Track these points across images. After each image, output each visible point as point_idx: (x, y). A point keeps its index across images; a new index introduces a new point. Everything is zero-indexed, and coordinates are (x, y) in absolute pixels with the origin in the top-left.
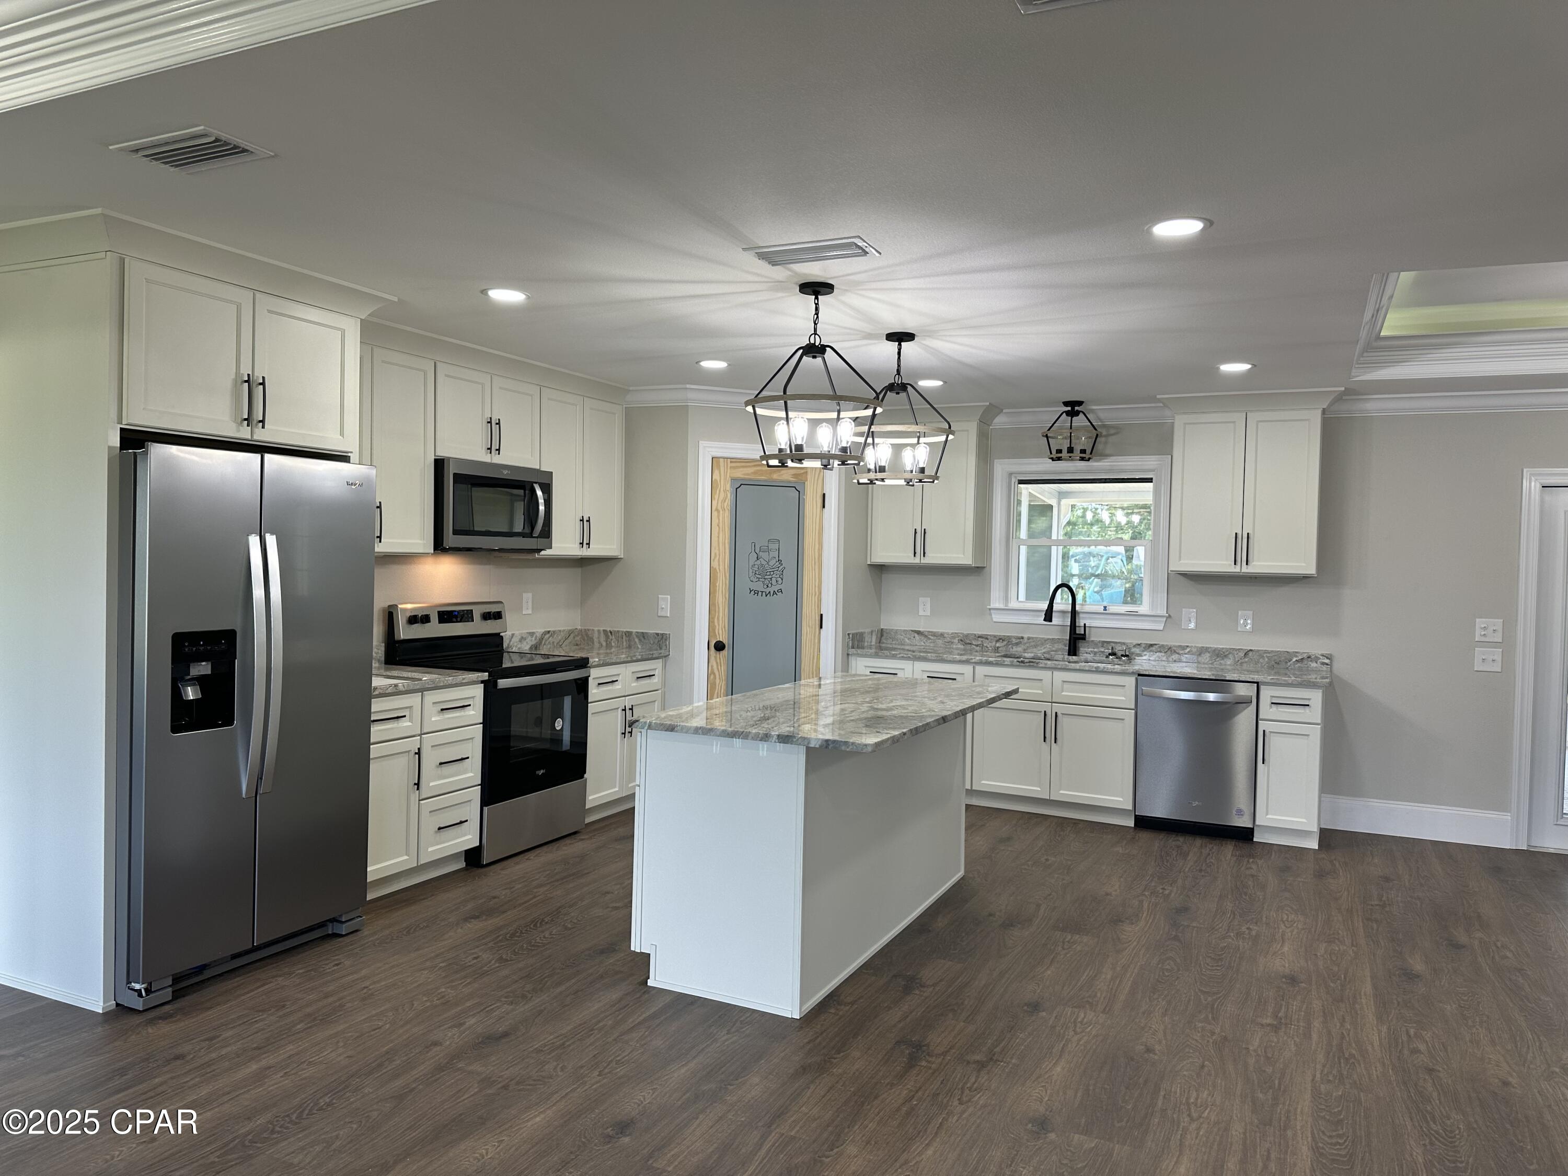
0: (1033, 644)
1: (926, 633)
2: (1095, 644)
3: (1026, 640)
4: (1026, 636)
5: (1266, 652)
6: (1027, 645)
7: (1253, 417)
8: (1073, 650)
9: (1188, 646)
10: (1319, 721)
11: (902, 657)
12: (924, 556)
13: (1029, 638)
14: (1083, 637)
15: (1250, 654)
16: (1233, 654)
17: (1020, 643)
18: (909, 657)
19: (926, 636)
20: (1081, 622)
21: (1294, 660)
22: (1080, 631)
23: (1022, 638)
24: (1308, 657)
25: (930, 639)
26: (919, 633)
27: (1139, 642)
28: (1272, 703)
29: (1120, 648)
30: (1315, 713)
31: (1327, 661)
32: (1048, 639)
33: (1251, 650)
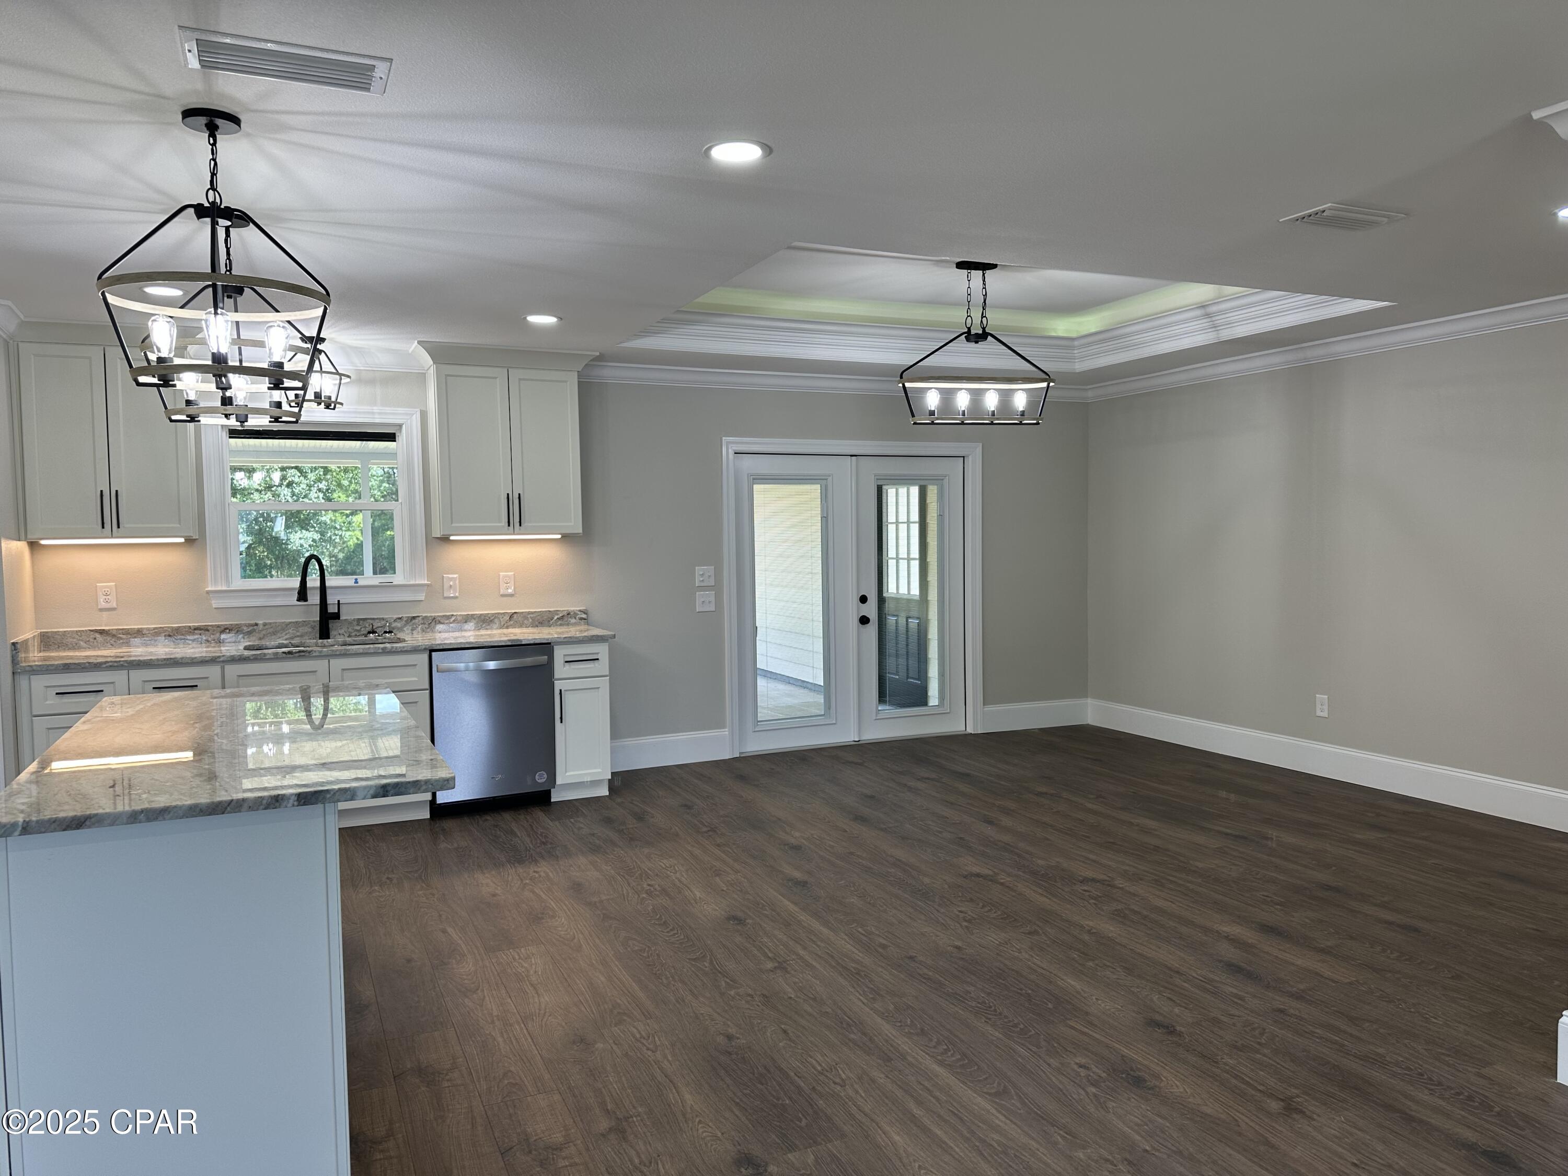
0: (271, 630)
1: (114, 632)
2: (350, 623)
3: (261, 627)
4: (260, 622)
5: (529, 613)
6: (264, 632)
7: (515, 374)
8: (324, 633)
9: (453, 615)
10: (608, 673)
11: (111, 666)
12: (119, 527)
13: (265, 625)
14: (337, 616)
15: (515, 616)
16: (499, 618)
17: (254, 630)
18: (122, 666)
19: (114, 636)
20: (332, 599)
21: (556, 618)
22: (332, 609)
23: (256, 625)
24: (568, 614)
25: (121, 638)
26: (101, 632)
27: (400, 616)
28: (566, 662)
29: (379, 625)
30: (603, 667)
31: (584, 616)
32: (290, 623)
33: (515, 613)
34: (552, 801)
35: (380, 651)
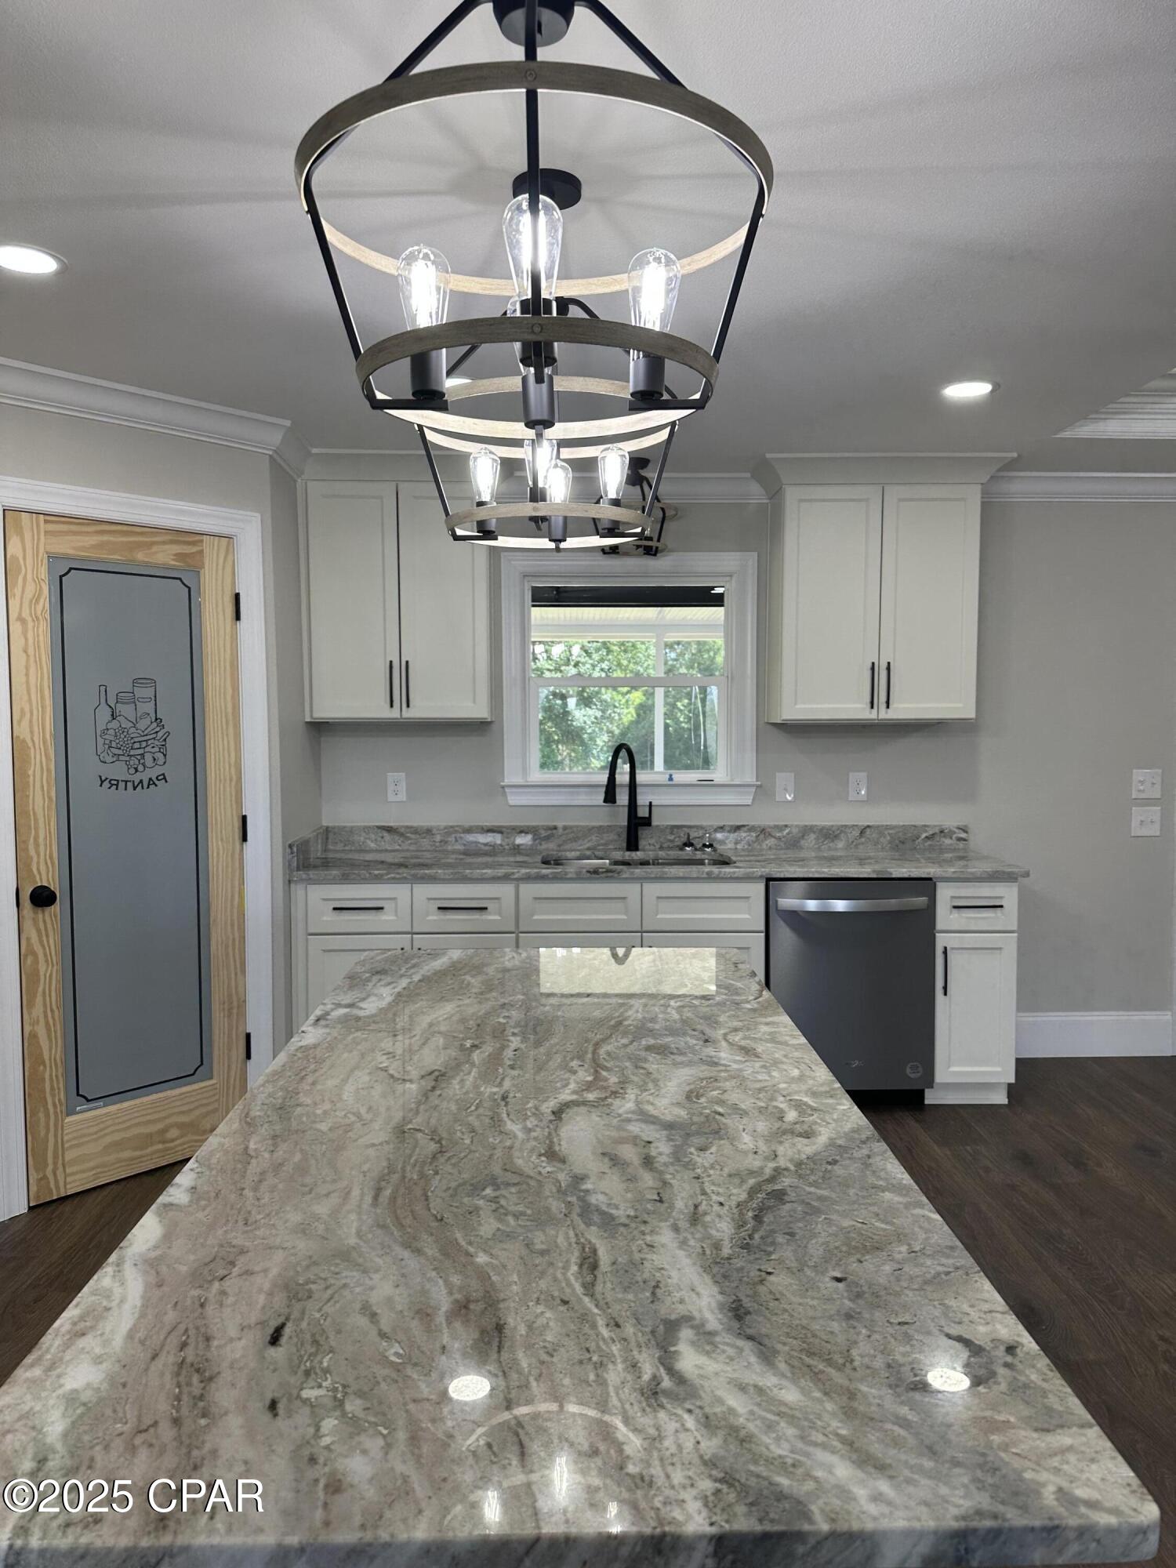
0: (571, 836)
1: (402, 830)
2: (662, 830)
3: (560, 831)
4: (560, 824)
5: (887, 827)
6: (564, 838)
7: (894, 493)
8: (632, 844)
9: (786, 826)
10: (1015, 928)
11: (393, 878)
12: (408, 706)
13: (565, 828)
14: (647, 822)
15: (868, 831)
16: (845, 833)
17: (552, 835)
18: (405, 878)
19: (402, 835)
20: (642, 800)
21: (924, 836)
22: (642, 812)
23: (555, 828)
24: (942, 832)
25: (408, 838)
26: (389, 830)
27: (721, 824)
28: (955, 907)
29: (696, 835)
30: (1009, 917)
31: (963, 835)
32: (593, 827)
33: (868, 826)
34: (927, 1102)
35: (705, 876)
